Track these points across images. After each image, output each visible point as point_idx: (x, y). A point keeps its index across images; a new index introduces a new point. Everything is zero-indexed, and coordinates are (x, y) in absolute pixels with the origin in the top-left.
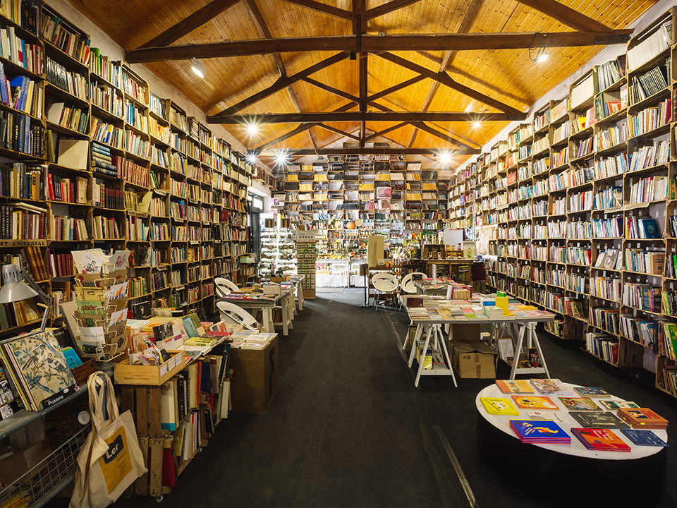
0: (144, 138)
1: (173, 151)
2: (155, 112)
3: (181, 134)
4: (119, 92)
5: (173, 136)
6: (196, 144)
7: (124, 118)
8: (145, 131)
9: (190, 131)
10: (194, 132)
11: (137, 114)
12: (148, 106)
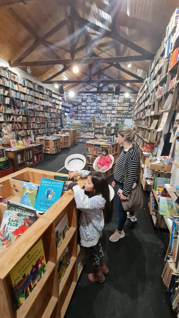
0: (17, 91)
1: (28, 95)
2: (21, 83)
3: (31, 89)
4: (7, 79)
5: (28, 90)
6: (37, 91)
7: (10, 87)
8: (17, 90)
9: (34, 88)
10: (36, 88)
11: (14, 85)
12: (18, 82)
